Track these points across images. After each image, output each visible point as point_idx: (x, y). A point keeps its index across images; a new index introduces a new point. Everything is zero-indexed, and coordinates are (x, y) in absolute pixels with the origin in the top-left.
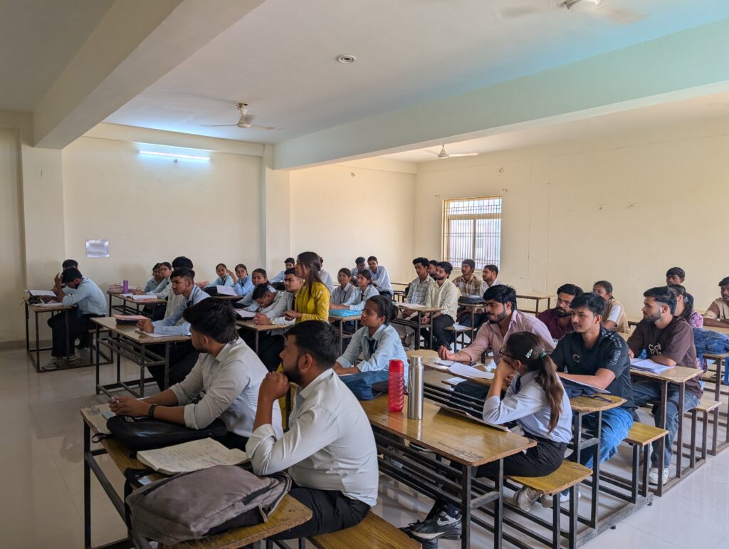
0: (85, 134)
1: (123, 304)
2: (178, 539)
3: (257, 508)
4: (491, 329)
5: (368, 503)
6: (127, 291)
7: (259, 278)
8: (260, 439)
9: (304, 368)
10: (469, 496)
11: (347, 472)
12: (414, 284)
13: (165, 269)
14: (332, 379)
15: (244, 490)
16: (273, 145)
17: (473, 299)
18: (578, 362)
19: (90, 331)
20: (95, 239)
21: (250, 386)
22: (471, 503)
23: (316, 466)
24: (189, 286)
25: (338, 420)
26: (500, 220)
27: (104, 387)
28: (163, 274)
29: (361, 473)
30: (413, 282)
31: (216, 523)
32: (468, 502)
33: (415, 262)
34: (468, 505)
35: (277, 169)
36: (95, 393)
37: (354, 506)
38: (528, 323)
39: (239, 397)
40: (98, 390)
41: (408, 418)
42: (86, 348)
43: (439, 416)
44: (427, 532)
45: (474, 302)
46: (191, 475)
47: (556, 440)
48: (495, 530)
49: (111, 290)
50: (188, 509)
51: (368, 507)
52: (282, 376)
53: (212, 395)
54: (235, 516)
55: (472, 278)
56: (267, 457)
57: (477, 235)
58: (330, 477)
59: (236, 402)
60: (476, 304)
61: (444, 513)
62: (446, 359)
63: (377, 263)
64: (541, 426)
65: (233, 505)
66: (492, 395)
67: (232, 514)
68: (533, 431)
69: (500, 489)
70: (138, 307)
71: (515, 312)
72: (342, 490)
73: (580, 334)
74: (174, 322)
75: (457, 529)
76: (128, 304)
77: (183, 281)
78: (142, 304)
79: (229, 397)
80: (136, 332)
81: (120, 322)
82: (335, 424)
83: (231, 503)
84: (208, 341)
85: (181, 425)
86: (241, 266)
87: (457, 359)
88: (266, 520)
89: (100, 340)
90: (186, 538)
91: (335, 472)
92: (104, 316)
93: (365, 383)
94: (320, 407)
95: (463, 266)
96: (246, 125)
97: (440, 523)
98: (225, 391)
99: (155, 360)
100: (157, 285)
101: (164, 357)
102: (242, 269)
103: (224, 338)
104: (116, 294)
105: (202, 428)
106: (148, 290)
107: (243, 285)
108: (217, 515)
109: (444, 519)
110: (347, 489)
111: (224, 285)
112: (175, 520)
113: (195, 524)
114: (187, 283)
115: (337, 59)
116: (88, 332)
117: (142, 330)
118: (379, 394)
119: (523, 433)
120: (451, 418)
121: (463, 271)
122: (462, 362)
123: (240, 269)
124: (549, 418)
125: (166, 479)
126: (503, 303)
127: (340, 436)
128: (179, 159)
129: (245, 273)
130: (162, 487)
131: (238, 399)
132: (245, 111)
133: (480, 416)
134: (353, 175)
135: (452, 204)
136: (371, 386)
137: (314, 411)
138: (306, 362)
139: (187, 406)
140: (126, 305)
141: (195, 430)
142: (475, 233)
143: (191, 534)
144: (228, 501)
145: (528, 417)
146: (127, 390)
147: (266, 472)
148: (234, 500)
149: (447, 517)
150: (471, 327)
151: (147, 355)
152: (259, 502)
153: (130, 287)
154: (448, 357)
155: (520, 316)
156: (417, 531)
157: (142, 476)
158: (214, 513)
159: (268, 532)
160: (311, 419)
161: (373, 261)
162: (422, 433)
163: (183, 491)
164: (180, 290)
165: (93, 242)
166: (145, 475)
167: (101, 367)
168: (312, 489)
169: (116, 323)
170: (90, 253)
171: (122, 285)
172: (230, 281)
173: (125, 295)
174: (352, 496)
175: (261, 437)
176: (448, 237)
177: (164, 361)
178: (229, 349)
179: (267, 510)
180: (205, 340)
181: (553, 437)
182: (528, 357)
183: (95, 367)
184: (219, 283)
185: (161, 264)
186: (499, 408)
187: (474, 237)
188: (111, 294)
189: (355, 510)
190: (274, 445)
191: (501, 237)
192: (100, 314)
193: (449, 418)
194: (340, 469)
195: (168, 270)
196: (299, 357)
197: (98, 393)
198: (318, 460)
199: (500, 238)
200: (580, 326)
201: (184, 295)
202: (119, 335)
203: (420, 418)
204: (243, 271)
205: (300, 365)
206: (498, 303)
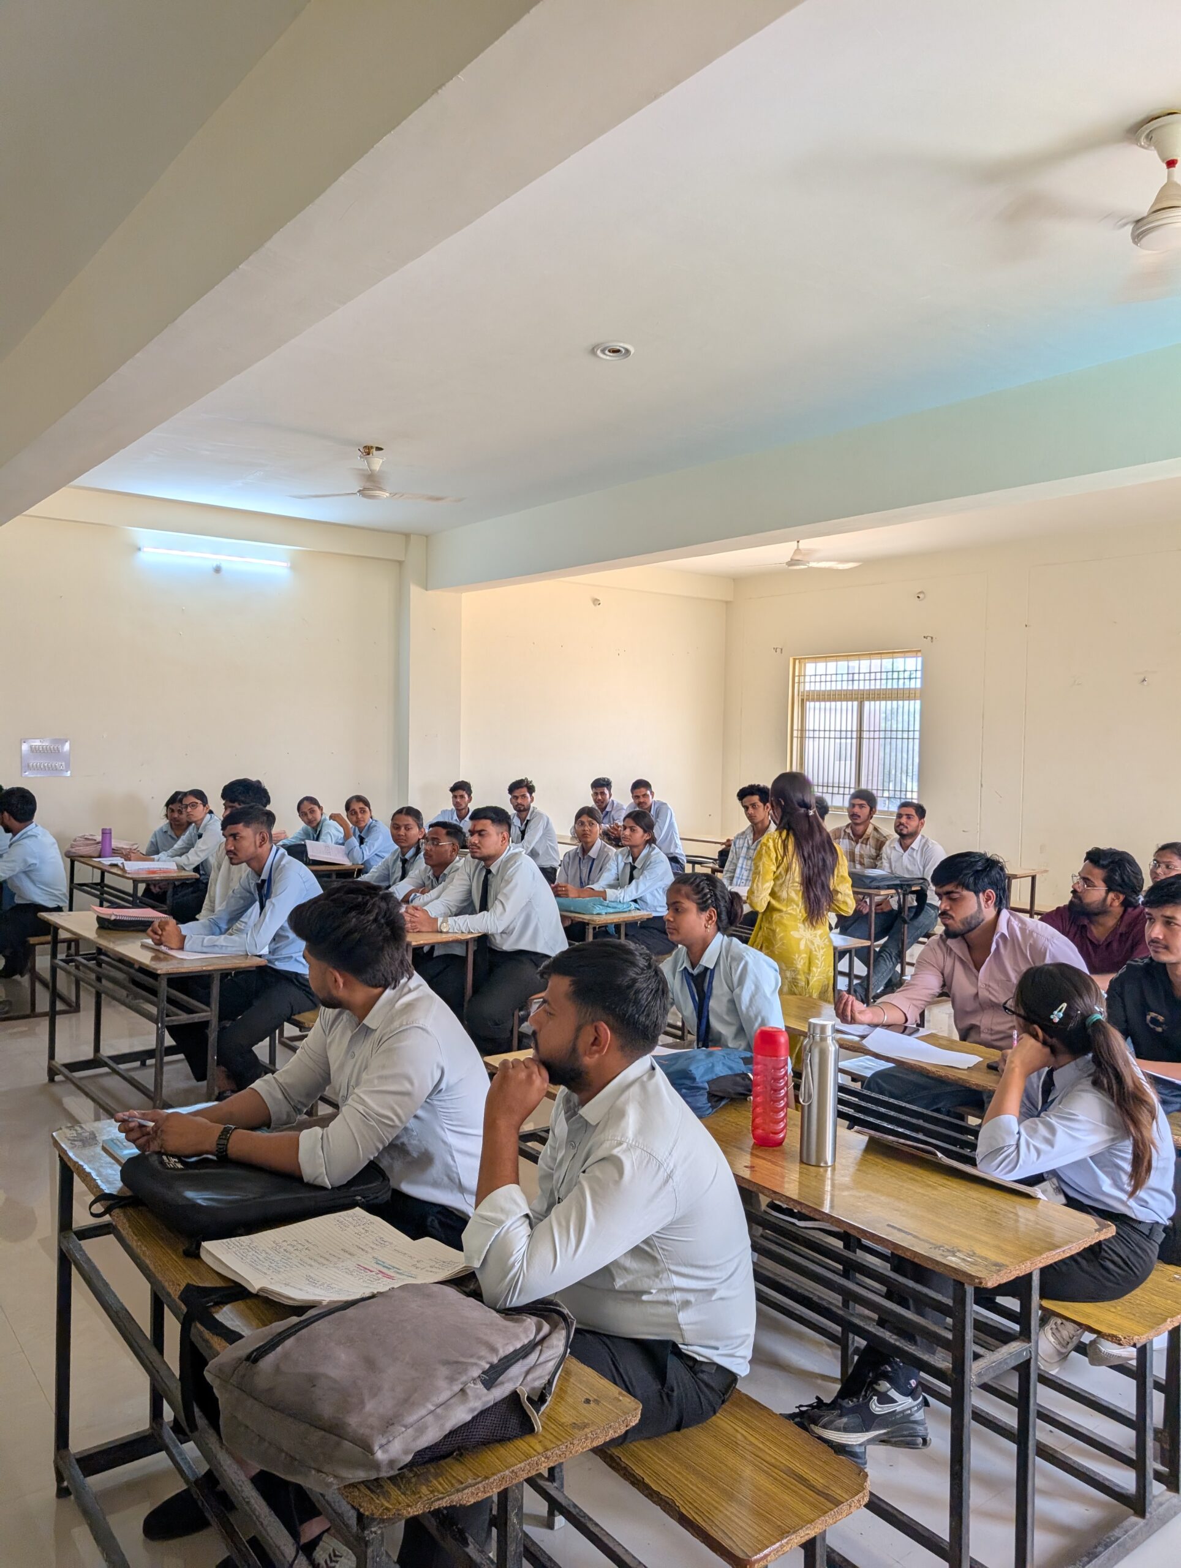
0: (31, 511)
1: (98, 881)
2: (342, 1479)
3: (515, 1396)
4: (950, 951)
5: (734, 1369)
6: (108, 850)
7: (407, 828)
8: (500, 1223)
9: (591, 1054)
10: (969, 1355)
11: (691, 1297)
12: (739, 843)
13: (194, 805)
14: (654, 1081)
15: (484, 1352)
16: (427, 537)
17: (873, 879)
18: (1159, 1029)
19: (32, 940)
20: (41, 738)
21: (443, 1086)
22: (975, 1371)
23: (619, 1284)
24: (261, 846)
25: (677, 1177)
26: (918, 702)
27: (66, 1066)
28: (188, 815)
29: (722, 1299)
30: (737, 838)
31: (432, 1436)
32: (967, 1369)
33: (743, 794)
34: (967, 1377)
35: (431, 589)
36: (46, 1079)
37: (705, 1377)
38: (1035, 941)
39: (420, 1113)
40: (52, 1073)
41: (802, 1162)
42: (17, 977)
43: (870, 1157)
44: (846, 1429)
45: (875, 884)
46: (350, 1312)
47: (1141, 1218)
48: (1021, 1437)
49: (73, 850)
50: (362, 1403)
51: (732, 1377)
52: (536, 1069)
53: (361, 1108)
54: (469, 1418)
55: (870, 829)
56: (517, 1266)
57: (865, 735)
58: (650, 1310)
59: (412, 1123)
60: (878, 888)
61: (884, 1386)
62: (853, 1021)
63: (652, 794)
64: (1107, 1185)
65: (462, 1390)
66: (999, 1112)
67: (461, 1415)
68: (1086, 1196)
69: (1033, 1336)
70: (135, 888)
71: (1005, 914)
72: (678, 1340)
73: (1163, 966)
74: (224, 926)
75: (915, 1422)
76: (109, 880)
77: (248, 834)
78: (142, 881)
79: (399, 1111)
80: (144, 946)
81: (104, 925)
82: (669, 1187)
83: (457, 1388)
84: (340, 984)
85: (292, 1178)
86: (360, 799)
87: (876, 1021)
88: (538, 1426)
89: (57, 961)
90: (361, 1475)
91: (662, 1297)
92: (59, 909)
93: (694, 1079)
94: (635, 1147)
95: (853, 806)
96: (377, 493)
97: (876, 1408)
98: (390, 1099)
99: (190, 1011)
100: (176, 841)
101: (208, 1004)
102: (362, 805)
103: (379, 975)
104: (85, 858)
105: (337, 1184)
106: (155, 850)
107: (362, 841)
108: (430, 1418)
109: (885, 1399)
110: (689, 1337)
111: (317, 839)
112: (335, 1429)
113: (384, 1441)
114: (258, 838)
115: (593, 351)
116: (27, 941)
117: (159, 943)
118: (723, 1103)
119: (1063, 1200)
120: (899, 1164)
121: (853, 816)
122: (888, 1026)
123: (357, 806)
124: (1128, 1168)
125: (294, 1319)
126: (977, 893)
127: (678, 1215)
128: (224, 566)
129: (368, 815)
130: (289, 1343)
131: (416, 1117)
132: (377, 462)
133: (972, 1162)
134: (596, 602)
135: (810, 668)
136: (706, 1085)
137: (623, 1158)
138: (596, 1041)
139: (305, 1132)
140: (106, 882)
141: (324, 1188)
142: (860, 730)
143: (376, 1466)
144: (451, 1379)
145: (1080, 1164)
146: (115, 1072)
147: (517, 1301)
148: (464, 1378)
149: (893, 1394)
150: (869, 939)
151: (171, 1001)
152: (514, 1381)
153: (115, 843)
154: (858, 1016)
155: (1016, 924)
156: (824, 1427)
157: (220, 1303)
158: (423, 1412)
159: (547, 1458)
160: (616, 1176)
161: (643, 790)
162: (832, 1196)
163: (343, 1356)
164: (242, 855)
165: (37, 743)
166: (226, 1303)
167: (59, 1020)
168: (608, 1336)
169: (96, 925)
170: (29, 768)
171: (99, 838)
172: (333, 831)
173: (106, 861)
174: (700, 1352)
175: (501, 1216)
176: (802, 738)
177: (209, 1014)
178: (393, 1002)
179: (539, 1399)
180: (336, 981)
181: (1135, 1210)
182: (1056, 1020)
183: (45, 1023)
184: (307, 836)
185: (185, 794)
186: (1018, 1146)
187: (860, 738)
188: (73, 859)
189: (707, 1385)
190: (530, 1236)
191: (920, 739)
192: (51, 904)
193: (893, 1162)
194: (676, 1289)
195: (201, 807)
196: (579, 1029)
197: (52, 1080)
198: (626, 1269)
199: (917, 742)
200: (1167, 948)
201: (249, 865)
202: (100, 951)
203: (830, 1164)
204: (363, 811)
205: (581, 1047)
206: (965, 893)
